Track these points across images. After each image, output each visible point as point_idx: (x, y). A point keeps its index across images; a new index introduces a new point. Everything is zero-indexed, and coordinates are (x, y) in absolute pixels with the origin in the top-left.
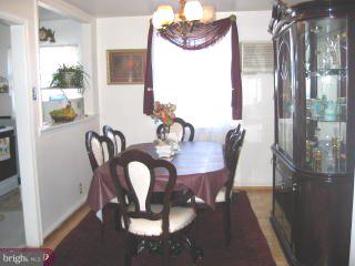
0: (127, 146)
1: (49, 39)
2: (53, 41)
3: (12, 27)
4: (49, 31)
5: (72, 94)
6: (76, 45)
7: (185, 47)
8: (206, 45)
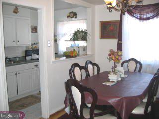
0: (100, 72)
1: (74, 17)
2: (76, 18)
3: (38, 10)
4: (75, 13)
5: (82, 43)
6: (86, 20)
7: (140, 19)
8: (153, 17)
